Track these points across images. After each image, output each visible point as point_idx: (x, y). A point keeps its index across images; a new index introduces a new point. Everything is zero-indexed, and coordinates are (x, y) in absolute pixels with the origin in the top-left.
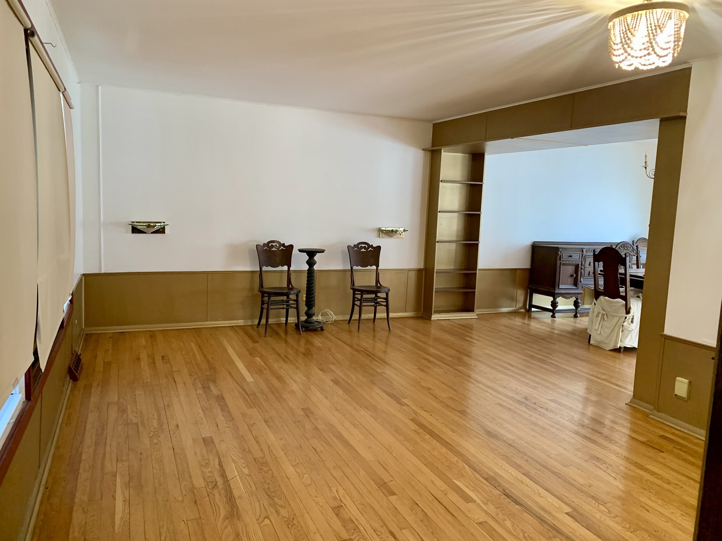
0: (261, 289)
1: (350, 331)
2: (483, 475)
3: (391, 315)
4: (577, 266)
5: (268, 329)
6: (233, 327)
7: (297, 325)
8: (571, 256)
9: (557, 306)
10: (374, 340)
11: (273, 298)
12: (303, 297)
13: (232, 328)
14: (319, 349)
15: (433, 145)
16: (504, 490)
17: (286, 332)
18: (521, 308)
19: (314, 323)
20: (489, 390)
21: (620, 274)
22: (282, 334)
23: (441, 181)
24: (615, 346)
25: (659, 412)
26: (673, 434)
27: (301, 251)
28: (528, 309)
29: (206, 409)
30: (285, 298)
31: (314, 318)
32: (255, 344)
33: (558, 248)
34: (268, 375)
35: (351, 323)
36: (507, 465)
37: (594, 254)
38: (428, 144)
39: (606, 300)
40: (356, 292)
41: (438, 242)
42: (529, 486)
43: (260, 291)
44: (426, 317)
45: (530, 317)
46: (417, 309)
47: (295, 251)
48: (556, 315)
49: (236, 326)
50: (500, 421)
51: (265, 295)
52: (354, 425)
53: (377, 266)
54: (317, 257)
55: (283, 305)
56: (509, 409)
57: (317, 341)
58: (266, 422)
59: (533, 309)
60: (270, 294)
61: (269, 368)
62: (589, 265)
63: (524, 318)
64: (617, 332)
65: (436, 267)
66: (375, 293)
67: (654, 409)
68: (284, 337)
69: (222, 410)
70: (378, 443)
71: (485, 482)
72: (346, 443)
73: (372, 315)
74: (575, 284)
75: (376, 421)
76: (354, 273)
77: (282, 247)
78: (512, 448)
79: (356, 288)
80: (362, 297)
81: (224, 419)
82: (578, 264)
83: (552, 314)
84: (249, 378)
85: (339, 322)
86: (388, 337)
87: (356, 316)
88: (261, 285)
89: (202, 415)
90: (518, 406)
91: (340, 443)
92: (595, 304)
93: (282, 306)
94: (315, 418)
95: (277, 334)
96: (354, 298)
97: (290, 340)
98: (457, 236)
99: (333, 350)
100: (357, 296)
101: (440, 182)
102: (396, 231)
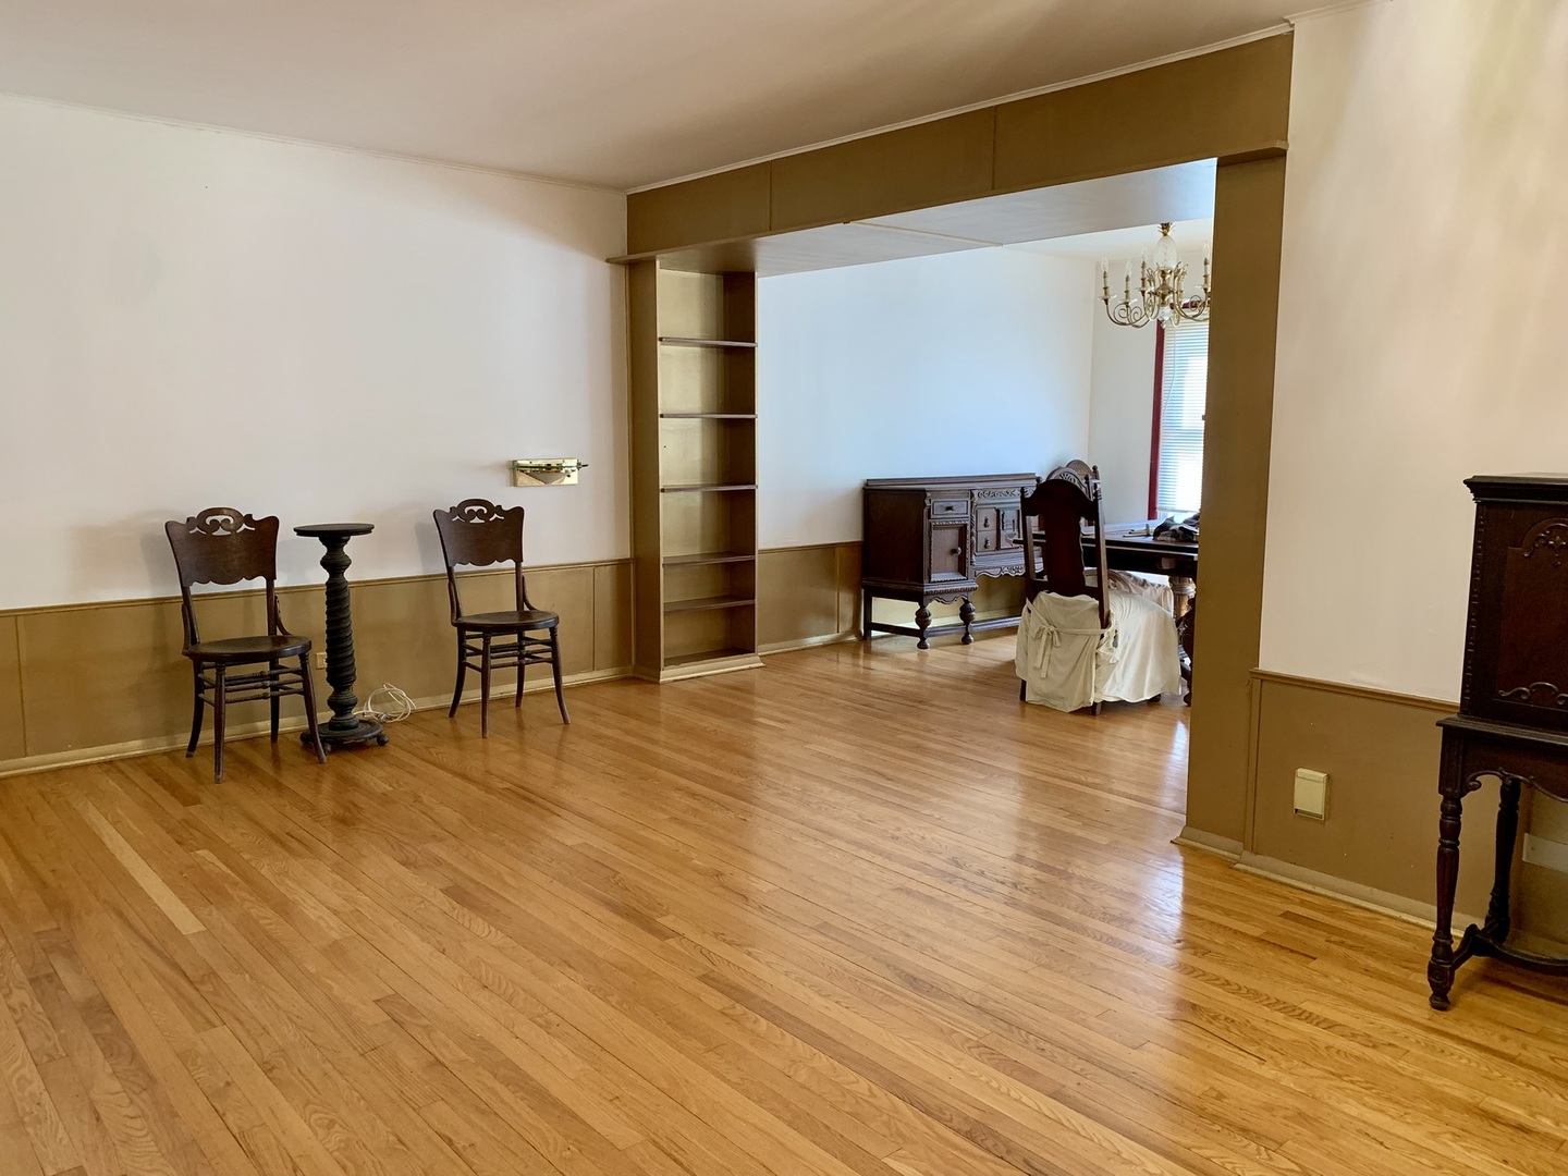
0: (192, 649)
1: (458, 739)
2: (955, 1124)
3: (566, 680)
4: (962, 530)
5: (224, 758)
6: (111, 762)
7: (308, 739)
8: (950, 508)
9: (928, 623)
10: (522, 751)
11: (232, 671)
12: (320, 658)
13: (109, 765)
14: (385, 799)
15: (631, 249)
16: (1027, 1162)
17: (276, 759)
18: (848, 634)
19: (356, 727)
20: (863, 853)
21: (1085, 541)
22: (266, 766)
23: (661, 339)
24: (1083, 702)
25: (1257, 854)
26: (1303, 903)
27: (301, 532)
28: (864, 633)
29: (52, 1059)
30: (265, 667)
31: (355, 712)
32: (192, 809)
33: (924, 491)
34: (247, 904)
35: (456, 713)
36: (1002, 1077)
37: (1022, 497)
38: (619, 247)
39: (1052, 599)
40: (468, 633)
41: (663, 490)
42: (1083, 1133)
43: (190, 655)
44: (645, 678)
45: (868, 652)
46: (621, 659)
47: (285, 534)
48: (928, 641)
49: (122, 760)
50: (924, 938)
51: (204, 663)
52: (546, 1027)
53: (518, 559)
54: (351, 548)
55: (264, 687)
56: (930, 900)
57: (372, 774)
58: (268, 1069)
59: (874, 633)
60: (221, 661)
61: (247, 881)
62: (985, 526)
63: (855, 656)
64: (1086, 673)
65: (662, 555)
66: (518, 629)
67: (1245, 849)
68: (272, 773)
69: (109, 1051)
70: (632, 1075)
71: (968, 1145)
72: (541, 1099)
73: (514, 687)
74: (962, 569)
75: (607, 1002)
76: (458, 582)
77: (244, 526)
78: (987, 1016)
79: (465, 621)
80: (486, 643)
81: (117, 1086)
82: (965, 525)
83: (918, 640)
84: (185, 920)
85: (422, 715)
86: (561, 741)
87: (472, 694)
88: (191, 636)
89: (37, 1085)
90: (947, 887)
91: (523, 1099)
92: (1030, 611)
93: (260, 692)
94: (425, 1027)
95: (252, 769)
96: (462, 648)
97: (288, 779)
98: (704, 475)
99: (425, 799)
100: (469, 642)
101: (659, 342)
102: (559, 467)
